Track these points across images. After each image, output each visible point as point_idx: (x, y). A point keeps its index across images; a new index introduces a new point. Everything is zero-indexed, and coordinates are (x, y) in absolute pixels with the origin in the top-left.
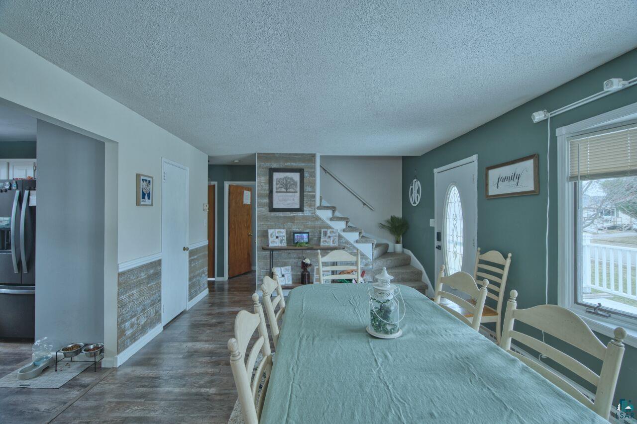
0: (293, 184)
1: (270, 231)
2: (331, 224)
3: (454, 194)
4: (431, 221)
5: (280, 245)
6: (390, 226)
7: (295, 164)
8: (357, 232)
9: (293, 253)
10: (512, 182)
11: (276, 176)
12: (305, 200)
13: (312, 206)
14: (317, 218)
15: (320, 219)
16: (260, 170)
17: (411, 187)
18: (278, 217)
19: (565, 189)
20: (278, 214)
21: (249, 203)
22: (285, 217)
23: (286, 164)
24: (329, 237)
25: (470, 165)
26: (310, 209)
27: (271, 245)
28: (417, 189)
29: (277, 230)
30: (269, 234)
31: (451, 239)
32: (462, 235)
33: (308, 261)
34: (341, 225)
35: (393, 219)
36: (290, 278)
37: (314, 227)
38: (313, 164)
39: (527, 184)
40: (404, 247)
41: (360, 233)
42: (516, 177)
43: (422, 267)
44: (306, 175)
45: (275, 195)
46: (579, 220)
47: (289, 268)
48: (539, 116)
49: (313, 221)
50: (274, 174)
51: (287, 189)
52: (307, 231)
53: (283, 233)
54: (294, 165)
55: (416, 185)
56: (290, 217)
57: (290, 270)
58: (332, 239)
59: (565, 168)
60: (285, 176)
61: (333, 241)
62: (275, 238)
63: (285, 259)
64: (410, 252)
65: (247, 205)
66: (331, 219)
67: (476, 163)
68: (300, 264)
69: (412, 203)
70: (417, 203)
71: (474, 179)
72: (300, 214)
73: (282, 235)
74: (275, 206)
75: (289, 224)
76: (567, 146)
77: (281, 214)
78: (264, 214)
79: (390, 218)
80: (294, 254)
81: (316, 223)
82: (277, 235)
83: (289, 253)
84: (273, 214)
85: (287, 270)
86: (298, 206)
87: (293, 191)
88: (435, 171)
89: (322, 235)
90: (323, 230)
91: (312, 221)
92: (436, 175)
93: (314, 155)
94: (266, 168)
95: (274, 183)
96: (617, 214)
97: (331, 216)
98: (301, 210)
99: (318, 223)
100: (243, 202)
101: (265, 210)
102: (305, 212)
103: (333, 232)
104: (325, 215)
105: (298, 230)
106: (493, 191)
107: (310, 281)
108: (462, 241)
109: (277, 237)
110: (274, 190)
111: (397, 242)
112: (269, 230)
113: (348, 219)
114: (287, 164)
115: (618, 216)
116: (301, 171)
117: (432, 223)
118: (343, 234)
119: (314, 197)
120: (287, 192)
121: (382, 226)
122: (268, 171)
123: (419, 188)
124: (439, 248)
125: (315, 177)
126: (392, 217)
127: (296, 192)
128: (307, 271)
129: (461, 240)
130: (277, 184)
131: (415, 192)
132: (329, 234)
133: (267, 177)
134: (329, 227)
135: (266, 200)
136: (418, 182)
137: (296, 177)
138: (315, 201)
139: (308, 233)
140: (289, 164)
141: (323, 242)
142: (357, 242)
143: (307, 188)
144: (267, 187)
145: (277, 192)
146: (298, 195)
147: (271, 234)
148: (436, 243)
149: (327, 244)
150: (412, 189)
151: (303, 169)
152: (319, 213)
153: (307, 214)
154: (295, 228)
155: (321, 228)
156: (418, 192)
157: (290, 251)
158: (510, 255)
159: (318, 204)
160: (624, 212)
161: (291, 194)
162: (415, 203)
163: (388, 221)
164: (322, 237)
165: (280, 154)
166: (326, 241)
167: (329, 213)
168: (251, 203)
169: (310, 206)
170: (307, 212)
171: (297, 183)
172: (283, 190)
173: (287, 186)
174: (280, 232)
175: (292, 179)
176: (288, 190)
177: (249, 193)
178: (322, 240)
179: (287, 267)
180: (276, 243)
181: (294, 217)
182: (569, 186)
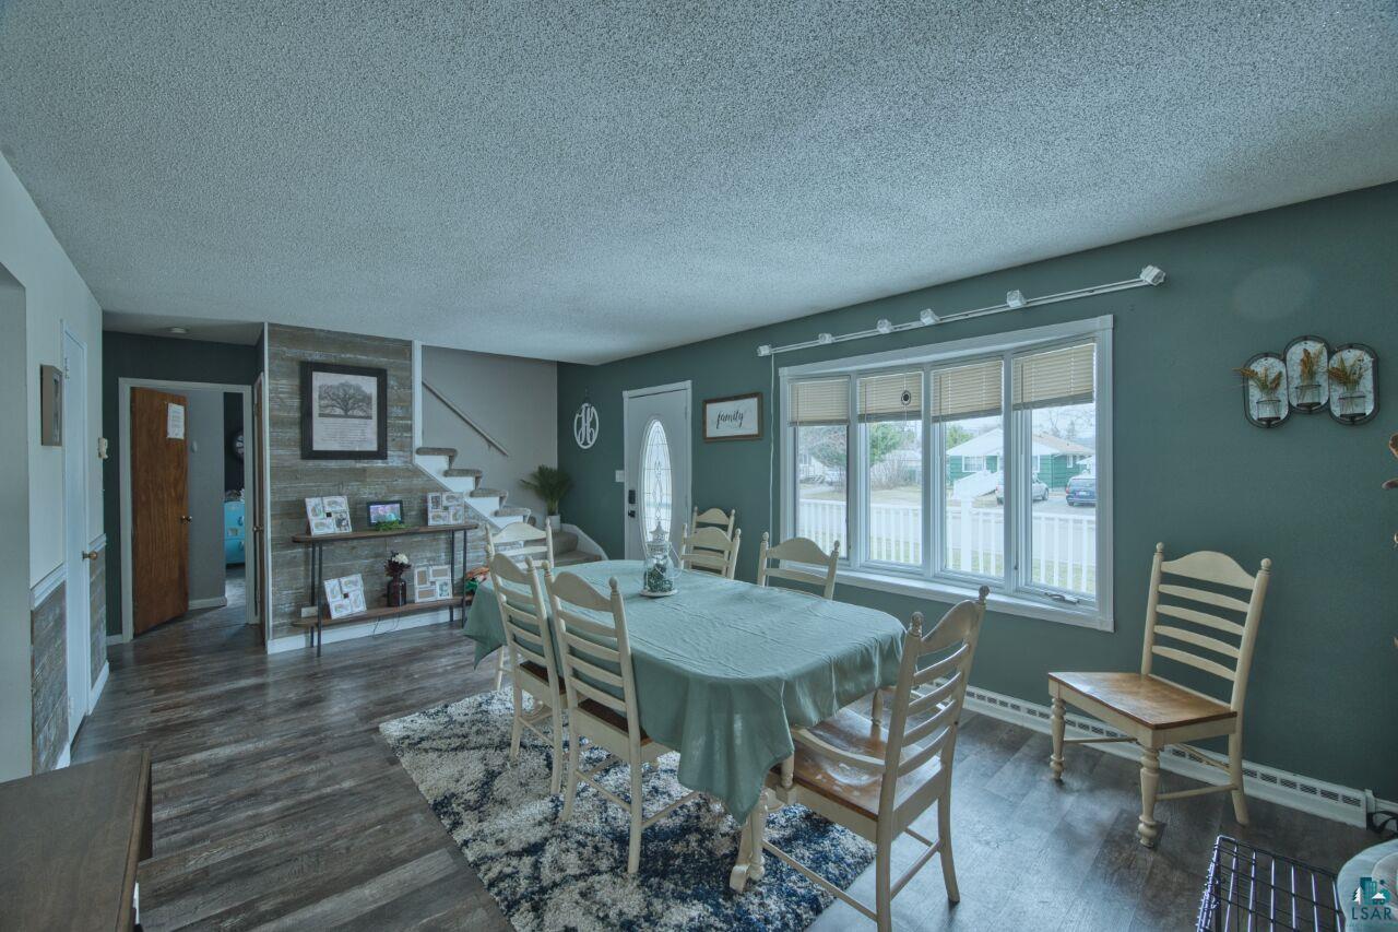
0: (362, 401)
1: (311, 503)
2: (447, 482)
3: (657, 433)
4: (618, 472)
5: (337, 531)
6: (536, 483)
7: (364, 357)
8: (496, 496)
9: (364, 546)
10: (734, 422)
11: (320, 380)
12: (389, 434)
13: (405, 446)
14: (417, 472)
15: (424, 474)
16: (277, 362)
17: (577, 416)
18: (326, 473)
19: (787, 432)
20: (324, 464)
21: (181, 436)
22: (342, 470)
23: (343, 356)
24: (446, 508)
25: (681, 394)
26: (401, 453)
27: (316, 532)
28: (589, 420)
29: (326, 500)
30: (309, 509)
31: (652, 500)
32: (670, 492)
33: (402, 558)
34: (467, 484)
35: (543, 473)
36: (361, 598)
37: (410, 491)
38: (408, 362)
39: (750, 427)
40: (563, 521)
41: (501, 499)
42: (738, 416)
43: (601, 549)
44: (392, 382)
45: (317, 421)
46: (798, 469)
47: (357, 578)
48: (764, 351)
49: (409, 477)
50: (315, 374)
51: (346, 411)
52: (396, 498)
53: (341, 505)
54: (364, 359)
55: (588, 414)
56: (353, 470)
57: (360, 582)
58: (452, 511)
59: (787, 413)
60: (343, 381)
61: (455, 515)
62: (323, 515)
63: (344, 560)
64: (575, 527)
65: (177, 441)
66: (446, 474)
67: (690, 391)
68: (381, 566)
69: (580, 444)
70: (591, 444)
71: (686, 414)
72: (379, 464)
73: (338, 508)
74: (317, 446)
75: (354, 486)
76: (788, 388)
77: (333, 464)
78: (286, 464)
79: (537, 469)
80: (365, 549)
81: (415, 482)
82: (328, 509)
83: (354, 548)
84: (311, 464)
85: (355, 583)
86: (374, 447)
87: (361, 414)
88: (626, 394)
89: (430, 505)
90: (430, 496)
91: (404, 477)
92: (626, 402)
93: (409, 344)
94: (292, 359)
95: (315, 395)
96: (810, 460)
97: (446, 467)
98: (380, 454)
99: (418, 482)
100: (166, 433)
101: (291, 455)
102: (389, 459)
103: (453, 497)
104: (434, 465)
105: (372, 497)
106: (712, 432)
107: (408, 599)
108: (670, 502)
109: (329, 515)
110: (316, 410)
111: (551, 513)
112: (307, 500)
113: (478, 472)
114: (348, 356)
115: (810, 464)
116: (380, 374)
117: (619, 476)
118: (471, 501)
119: (410, 428)
120: (347, 416)
121: (525, 485)
122: (297, 368)
123: (594, 419)
124: (632, 514)
125: (411, 387)
126: (540, 468)
127: (370, 417)
128: (401, 580)
129: (667, 499)
130: (321, 398)
131: (586, 425)
132: (445, 503)
133: (297, 382)
134: (443, 489)
135: (294, 433)
136: (593, 409)
137: (369, 385)
138: (411, 437)
139: (400, 502)
140: (352, 356)
141: (433, 518)
142: (496, 514)
143: (394, 411)
144: (296, 402)
145: (321, 415)
146: (373, 423)
147: (314, 510)
148: (627, 507)
149: (442, 523)
150: (580, 419)
151: (385, 371)
152: (422, 462)
153: (395, 464)
154: (366, 493)
155: (425, 491)
156: (593, 424)
157: (355, 543)
158: (734, 511)
159: (418, 442)
160: (818, 458)
161: (356, 421)
162: (585, 443)
163: (534, 476)
164: (430, 509)
165: (329, 331)
166: (439, 517)
167: (441, 462)
168: (185, 435)
169: (401, 448)
170: (395, 460)
171: (370, 398)
172: (338, 411)
173: (347, 404)
174: (335, 502)
175: (358, 389)
176: (350, 413)
177: (181, 409)
178: (430, 515)
179: (353, 578)
180: (328, 527)
181: (364, 470)
182: (790, 430)
